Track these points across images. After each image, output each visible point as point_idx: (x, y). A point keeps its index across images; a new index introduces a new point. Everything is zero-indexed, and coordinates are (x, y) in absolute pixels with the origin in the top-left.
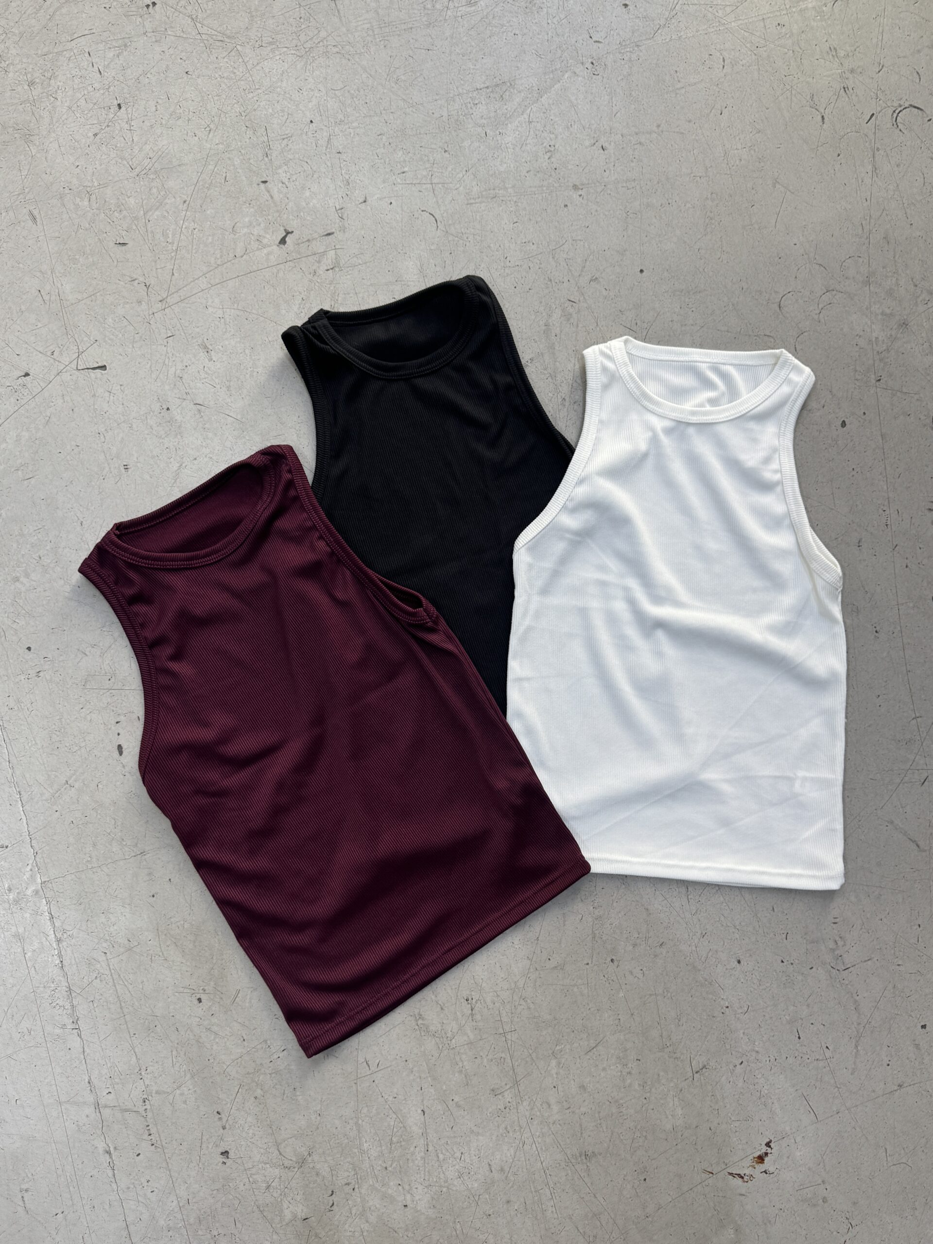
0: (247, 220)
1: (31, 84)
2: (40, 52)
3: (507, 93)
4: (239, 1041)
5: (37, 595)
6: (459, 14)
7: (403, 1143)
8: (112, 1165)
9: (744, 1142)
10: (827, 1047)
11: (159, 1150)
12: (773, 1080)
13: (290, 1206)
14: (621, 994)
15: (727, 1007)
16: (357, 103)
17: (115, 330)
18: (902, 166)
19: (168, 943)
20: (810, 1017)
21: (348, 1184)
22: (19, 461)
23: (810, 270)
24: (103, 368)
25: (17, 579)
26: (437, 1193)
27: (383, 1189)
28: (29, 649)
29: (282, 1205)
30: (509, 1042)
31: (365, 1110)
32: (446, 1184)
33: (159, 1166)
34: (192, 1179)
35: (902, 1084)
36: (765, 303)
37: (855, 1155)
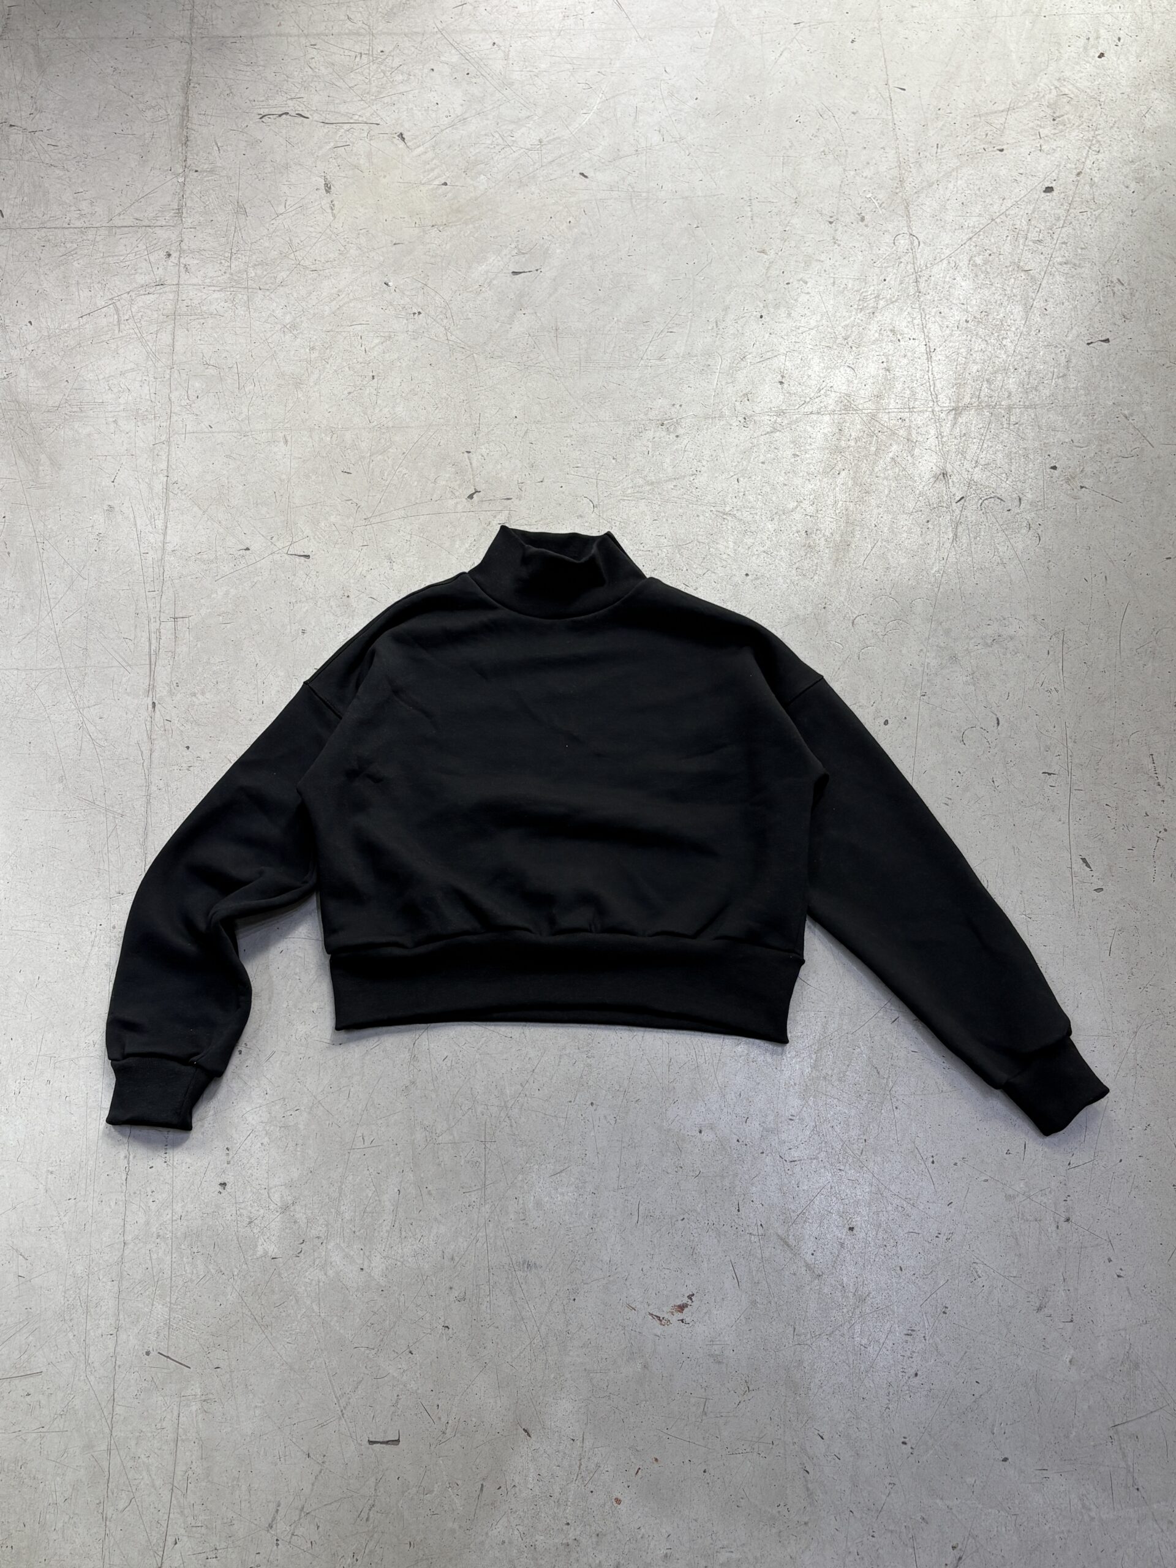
0: (448, 475)
1: (312, 349)
2: (324, 329)
3: (673, 427)
4: (262, 1094)
5: (206, 709)
6: (650, 364)
7: (374, 1214)
8: (127, 1170)
9: (669, 1289)
10: (761, 1225)
11: (169, 1167)
12: (707, 1241)
13: (265, 1243)
14: (592, 1134)
15: (682, 1168)
16: (555, 411)
17: (325, 531)
18: (978, 539)
20: (752, 1195)
22: (223, 609)
23: (884, 602)
24: (308, 557)
25: (194, 695)
26: (392, 1265)
27: (346, 1250)
28: (188, 748)
29: (258, 1241)
30: (487, 1150)
31: (350, 1178)
32: (402, 1259)
33: (166, 1181)
34: (189, 1199)
35: (821, 1274)
36: (842, 619)
37: (765, 1326)
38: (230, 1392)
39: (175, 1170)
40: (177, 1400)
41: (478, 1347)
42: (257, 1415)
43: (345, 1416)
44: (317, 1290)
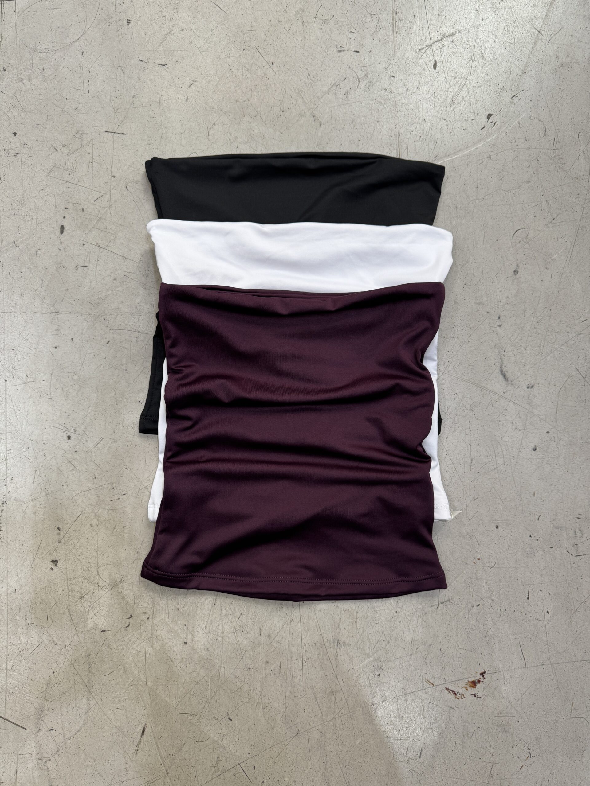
4: (91, 478)
5: (33, 96)
9: (464, 667)
10: (548, 612)
11: (3, 544)
12: (499, 625)
13: (95, 617)
15: (479, 559)
19: (57, 387)
20: (540, 585)
21: (145, 613)
25: (21, 80)
26: (213, 640)
27: (171, 625)
28: (15, 134)
29: (88, 615)
32: (222, 635)
34: (23, 574)
37: (547, 701)
38: (64, 752)
39: (9, 546)
40: (16, 757)
41: (291, 716)
42: (88, 773)
43: (169, 774)
44: (144, 660)
